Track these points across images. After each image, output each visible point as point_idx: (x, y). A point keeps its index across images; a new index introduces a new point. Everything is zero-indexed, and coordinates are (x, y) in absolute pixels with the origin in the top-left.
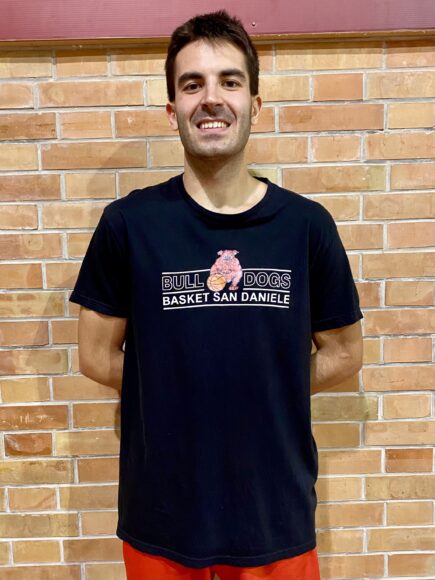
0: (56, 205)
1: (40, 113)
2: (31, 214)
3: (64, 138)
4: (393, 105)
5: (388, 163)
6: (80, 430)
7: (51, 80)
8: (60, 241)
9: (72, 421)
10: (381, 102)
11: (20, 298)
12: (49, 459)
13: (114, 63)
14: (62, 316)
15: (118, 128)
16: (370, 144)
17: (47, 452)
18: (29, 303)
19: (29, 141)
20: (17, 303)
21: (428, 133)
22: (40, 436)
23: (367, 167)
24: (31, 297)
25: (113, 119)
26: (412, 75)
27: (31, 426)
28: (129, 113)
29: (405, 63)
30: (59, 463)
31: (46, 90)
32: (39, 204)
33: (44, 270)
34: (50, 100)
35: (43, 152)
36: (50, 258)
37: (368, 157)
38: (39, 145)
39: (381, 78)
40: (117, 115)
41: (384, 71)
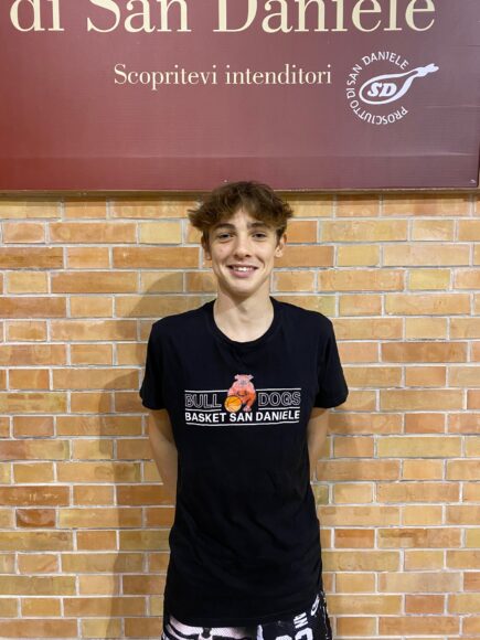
0: (62, 322)
1: (50, 247)
2: (41, 329)
3: (69, 268)
4: (341, 247)
5: (337, 295)
6: (79, 507)
7: (60, 221)
8: (65, 351)
9: (71, 500)
10: (332, 244)
11: (31, 397)
12: (53, 530)
13: (112, 208)
14: (65, 413)
15: (115, 261)
16: (322, 278)
17: (51, 524)
18: (38, 402)
19: (40, 270)
20: (28, 401)
21: (371, 270)
22: (46, 511)
23: (319, 296)
24: (40, 397)
25: (110, 254)
26: (357, 223)
27: (37, 503)
28: (124, 249)
29: (352, 213)
30: (61, 534)
31: (56, 229)
32: (48, 321)
33: (51, 374)
34: (59, 236)
35: (53, 279)
36: (55, 365)
37: (320, 289)
38: (48, 273)
39: (332, 225)
40: (114, 250)
41: (334, 219)
